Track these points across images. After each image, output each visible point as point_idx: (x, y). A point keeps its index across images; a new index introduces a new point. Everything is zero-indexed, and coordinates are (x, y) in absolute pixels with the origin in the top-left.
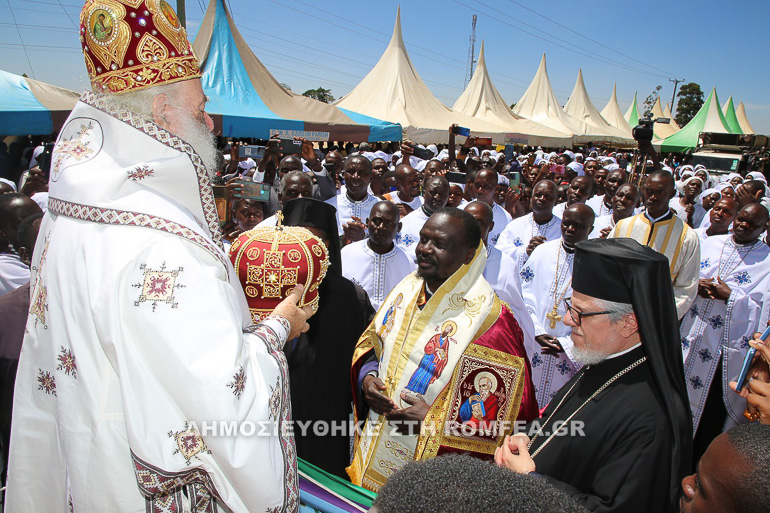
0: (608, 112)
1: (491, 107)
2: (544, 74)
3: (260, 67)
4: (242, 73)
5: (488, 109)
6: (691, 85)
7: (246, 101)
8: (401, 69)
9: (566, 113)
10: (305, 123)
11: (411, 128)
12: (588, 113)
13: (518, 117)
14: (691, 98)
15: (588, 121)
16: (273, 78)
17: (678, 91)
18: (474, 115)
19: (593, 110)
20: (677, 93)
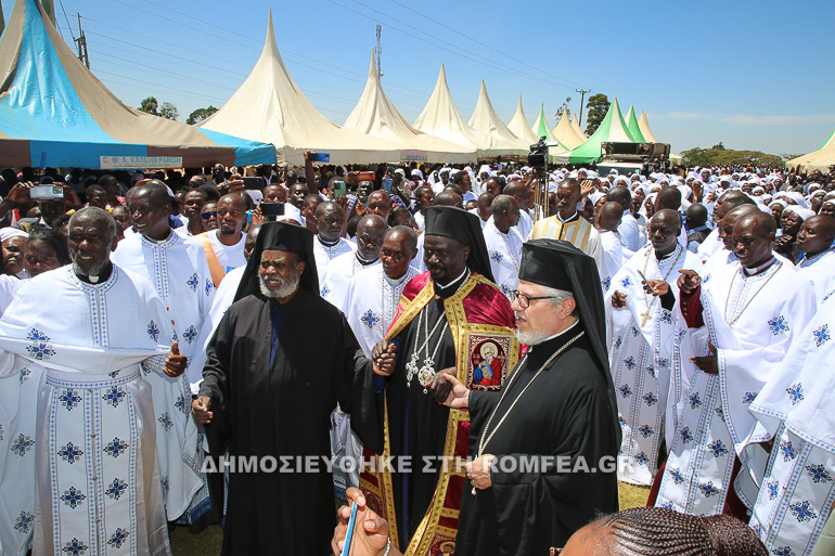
0: (516, 125)
1: (387, 122)
2: (443, 85)
3: (92, 81)
4: (66, 89)
5: (383, 124)
6: (598, 96)
7: (72, 121)
8: (277, 82)
9: (471, 127)
10: (148, 147)
11: (287, 148)
12: (493, 126)
13: (417, 133)
14: (600, 109)
15: (495, 134)
16: (110, 94)
17: (586, 102)
18: (367, 132)
19: (499, 123)
20: (585, 105)
